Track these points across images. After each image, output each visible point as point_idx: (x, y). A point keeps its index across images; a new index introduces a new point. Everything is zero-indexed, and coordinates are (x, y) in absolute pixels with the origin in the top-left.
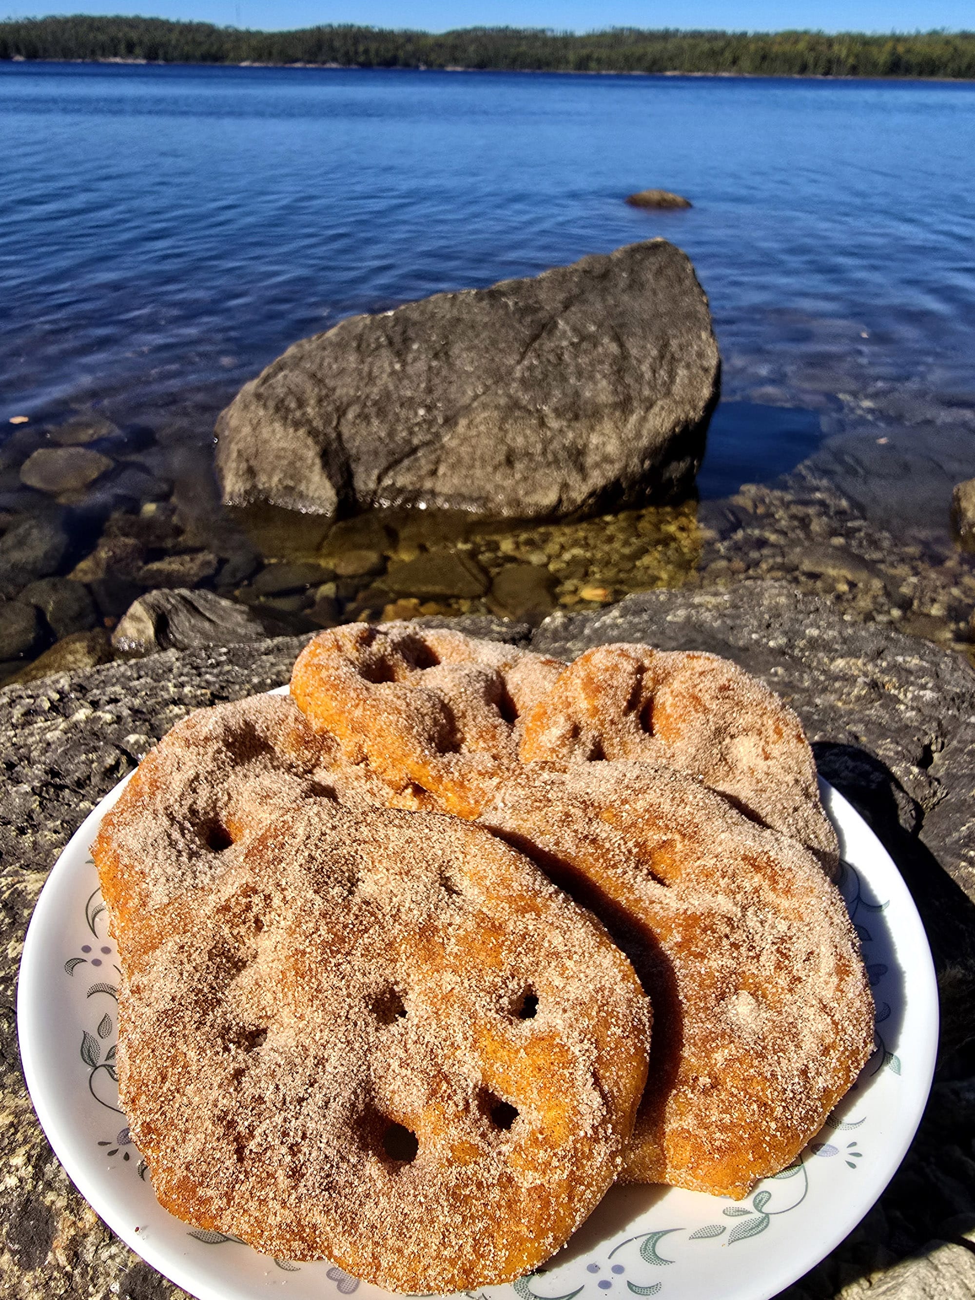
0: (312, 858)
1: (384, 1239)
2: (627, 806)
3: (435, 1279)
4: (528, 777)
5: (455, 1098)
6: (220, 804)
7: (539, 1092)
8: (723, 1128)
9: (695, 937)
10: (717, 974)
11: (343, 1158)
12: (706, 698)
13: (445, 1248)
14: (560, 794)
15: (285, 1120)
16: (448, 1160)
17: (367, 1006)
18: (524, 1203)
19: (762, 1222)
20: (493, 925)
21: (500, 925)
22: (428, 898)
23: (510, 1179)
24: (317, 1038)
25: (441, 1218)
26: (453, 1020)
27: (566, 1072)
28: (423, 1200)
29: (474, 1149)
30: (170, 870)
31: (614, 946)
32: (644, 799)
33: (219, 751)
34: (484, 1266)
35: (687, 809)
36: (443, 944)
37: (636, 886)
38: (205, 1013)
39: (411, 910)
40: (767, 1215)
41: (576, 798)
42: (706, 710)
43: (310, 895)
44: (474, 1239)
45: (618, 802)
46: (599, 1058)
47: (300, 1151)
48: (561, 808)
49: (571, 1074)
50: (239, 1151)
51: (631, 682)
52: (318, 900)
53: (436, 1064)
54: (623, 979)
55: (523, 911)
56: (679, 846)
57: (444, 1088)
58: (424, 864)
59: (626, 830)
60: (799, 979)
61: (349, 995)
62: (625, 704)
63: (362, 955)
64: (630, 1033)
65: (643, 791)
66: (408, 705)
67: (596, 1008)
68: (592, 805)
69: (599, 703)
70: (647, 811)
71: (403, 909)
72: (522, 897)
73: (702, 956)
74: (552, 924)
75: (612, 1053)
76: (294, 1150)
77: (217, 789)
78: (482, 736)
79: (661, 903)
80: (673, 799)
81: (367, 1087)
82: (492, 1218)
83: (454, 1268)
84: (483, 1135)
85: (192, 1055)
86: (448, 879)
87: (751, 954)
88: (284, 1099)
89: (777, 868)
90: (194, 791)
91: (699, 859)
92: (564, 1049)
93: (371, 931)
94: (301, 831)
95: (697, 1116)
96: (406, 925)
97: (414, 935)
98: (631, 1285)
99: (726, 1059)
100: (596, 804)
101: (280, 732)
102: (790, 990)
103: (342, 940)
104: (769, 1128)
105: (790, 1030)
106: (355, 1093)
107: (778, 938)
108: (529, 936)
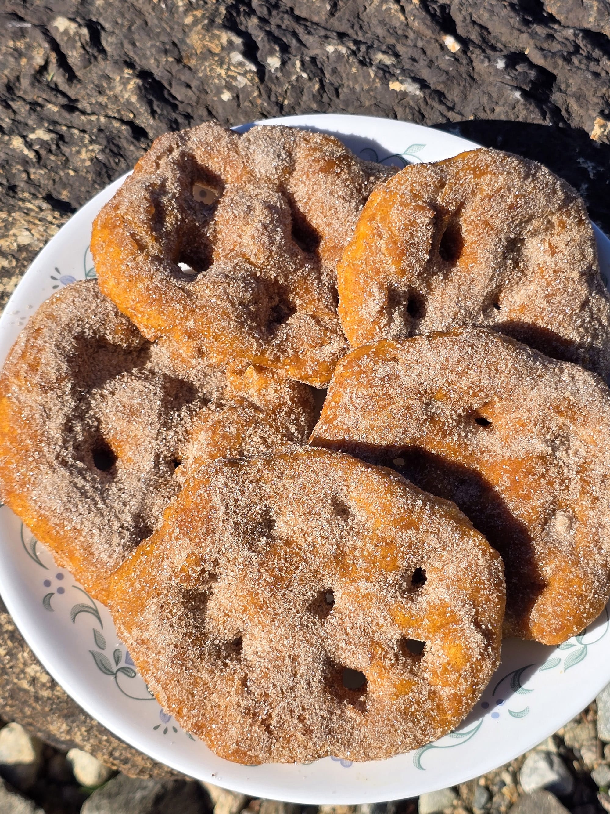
0: (237, 524)
2: (454, 387)
5: (388, 656)
7: (441, 640)
8: (556, 616)
9: (520, 481)
10: (540, 509)
11: (332, 713)
12: (497, 222)
14: (399, 390)
15: (288, 703)
16: (395, 695)
17: (311, 612)
18: (446, 703)
19: (584, 649)
20: (386, 542)
21: (392, 542)
23: (435, 693)
24: (286, 644)
25: (401, 728)
26: (375, 611)
27: (458, 627)
29: (408, 683)
30: (98, 520)
31: (473, 533)
32: (467, 379)
33: (73, 386)
36: (354, 564)
38: (201, 647)
40: (586, 645)
41: (412, 391)
42: (498, 231)
43: (247, 553)
44: (422, 730)
45: (446, 385)
46: (477, 613)
47: (305, 718)
48: (402, 404)
49: (461, 627)
50: (268, 728)
51: (430, 233)
52: (254, 555)
53: (369, 637)
54: (482, 555)
56: (498, 405)
57: (379, 652)
59: (455, 404)
60: (597, 498)
61: (298, 612)
64: (493, 589)
65: (464, 371)
66: (232, 303)
67: (469, 582)
68: (426, 392)
69: (404, 265)
70: (470, 388)
71: (317, 545)
72: (402, 518)
73: (527, 497)
74: (427, 530)
75: (484, 606)
76: (301, 719)
77: (87, 419)
79: (489, 451)
80: (490, 372)
81: (329, 662)
82: (429, 716)
84: (411, 672)
85: (207, 677)
88: (282, 690)
89: (576, 410)
90: (71, 431)
91: (514, 412)
92: (453, 614)
93: (301, 568)
94: (217, 502)
96: (324, 558)
97: (331, 563)
98: (510, 712)
99: (553, 571)
100: (429, 391)
101: (107, 332)
102: (592, 508)
103: (282, 579)
104: (585, 608)
105: (594, 538)
106: (323, 671)
107: (580, 466)
108: (414, 544)
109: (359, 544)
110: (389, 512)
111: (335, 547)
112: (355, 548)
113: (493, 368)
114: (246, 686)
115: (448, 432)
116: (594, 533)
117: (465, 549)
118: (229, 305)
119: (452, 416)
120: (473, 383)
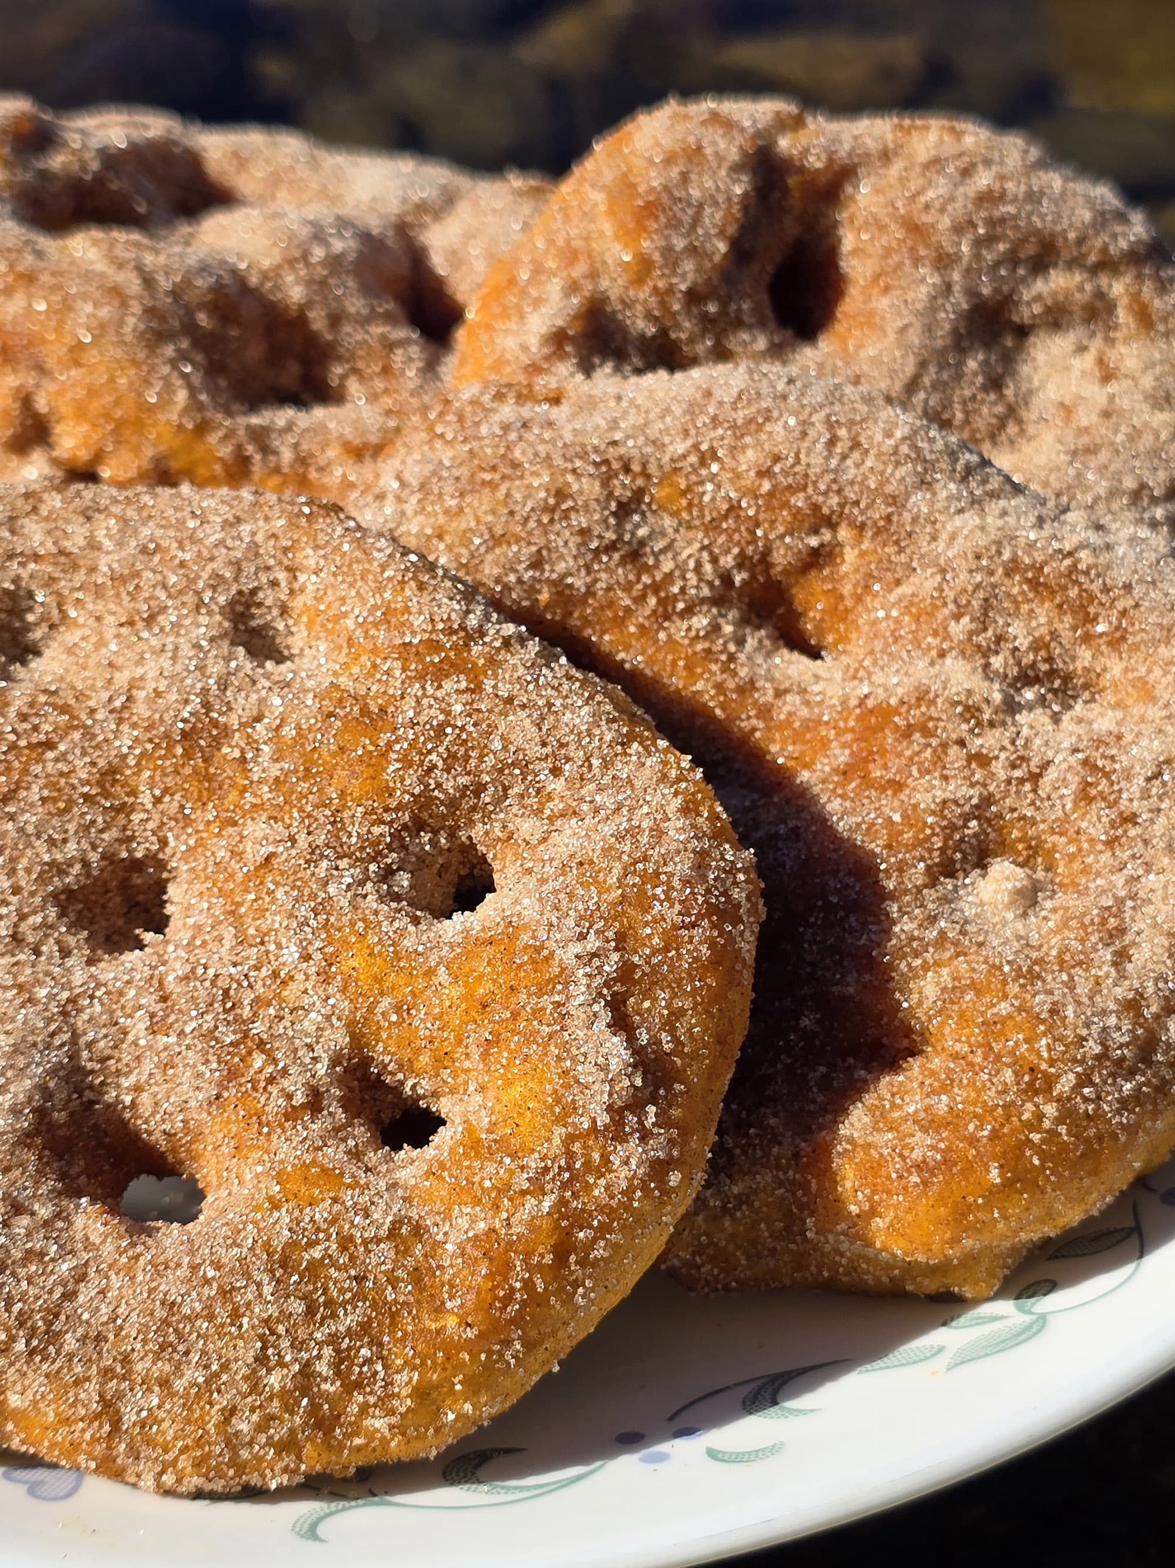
1: (126, 1360)
2: (715, 468)
3: (251, 1444)
4: (461, 419)
5: (285, 1083)
7: (485, 1056)
8: (930, 1123)
9: (883, 752)
10: (930, 820)
13: (269, 1371)
14: (543, 450)
16: (270, 1199)
17: (63, 913)
18: (449, 1267)
19: (1033, 1324)
20: (365, 711)
21: (382, 710)
22: (201, 668)
23: (418, 1231)
25: (256, 1307)
26: (275, 923)
27: (546, 1002)
28: (211, 1273)
29: (330, 1176)
31: (663, 743)
32: (759, 444)
34: (364, 1409)
35: (869, 463)
36: (243, 760)
37: (742, 657)
39: (158, 694)
41: (583, 456)
44: (337, 1350)
45: (693, 459)
46: (626, 971)
48: (544, 480)
49: (558, 1005)
51: (738, 190)
53: (238, 1019)
54: (684, 810)
55: (440, 674)
57: (258, 1064)
58: (190, 598)
59: (713, 526)
60: (1133, 818)
62: (722, 247)
63: (44, 800)
64: (700, 916)
65: (754, 425)
66: (148, 283)
67: (617, 869)
68: (627, 469)
69: (652, 246)
70: (762, 474)
71: (140, 695)
72: (434, 646)
73: (897, 786)
74: (510, 700)
75: (656, 959)
79: (803, 691)
80: (832, 442)
81: (73, 1079)
83: (292, 1413)
84: (355, 1154)
86: (257, 632)
87: (1018, 773)
89: (1094, 587)
91: (898, 582)
92: (540, 956)
93: (62, 747)
96: (150, 727)
97: (169, 748)
98: (714, 1452)
99: (944, 990)
100: (636, 467)
102: (1108, 843)
104: (1040, 1116)
105: (1104, 922)
106: (42, 1088)
108: (455, 727)
109: (276, 705)
111: (195, 705)
112: (260, 718)
119: (699, 565)
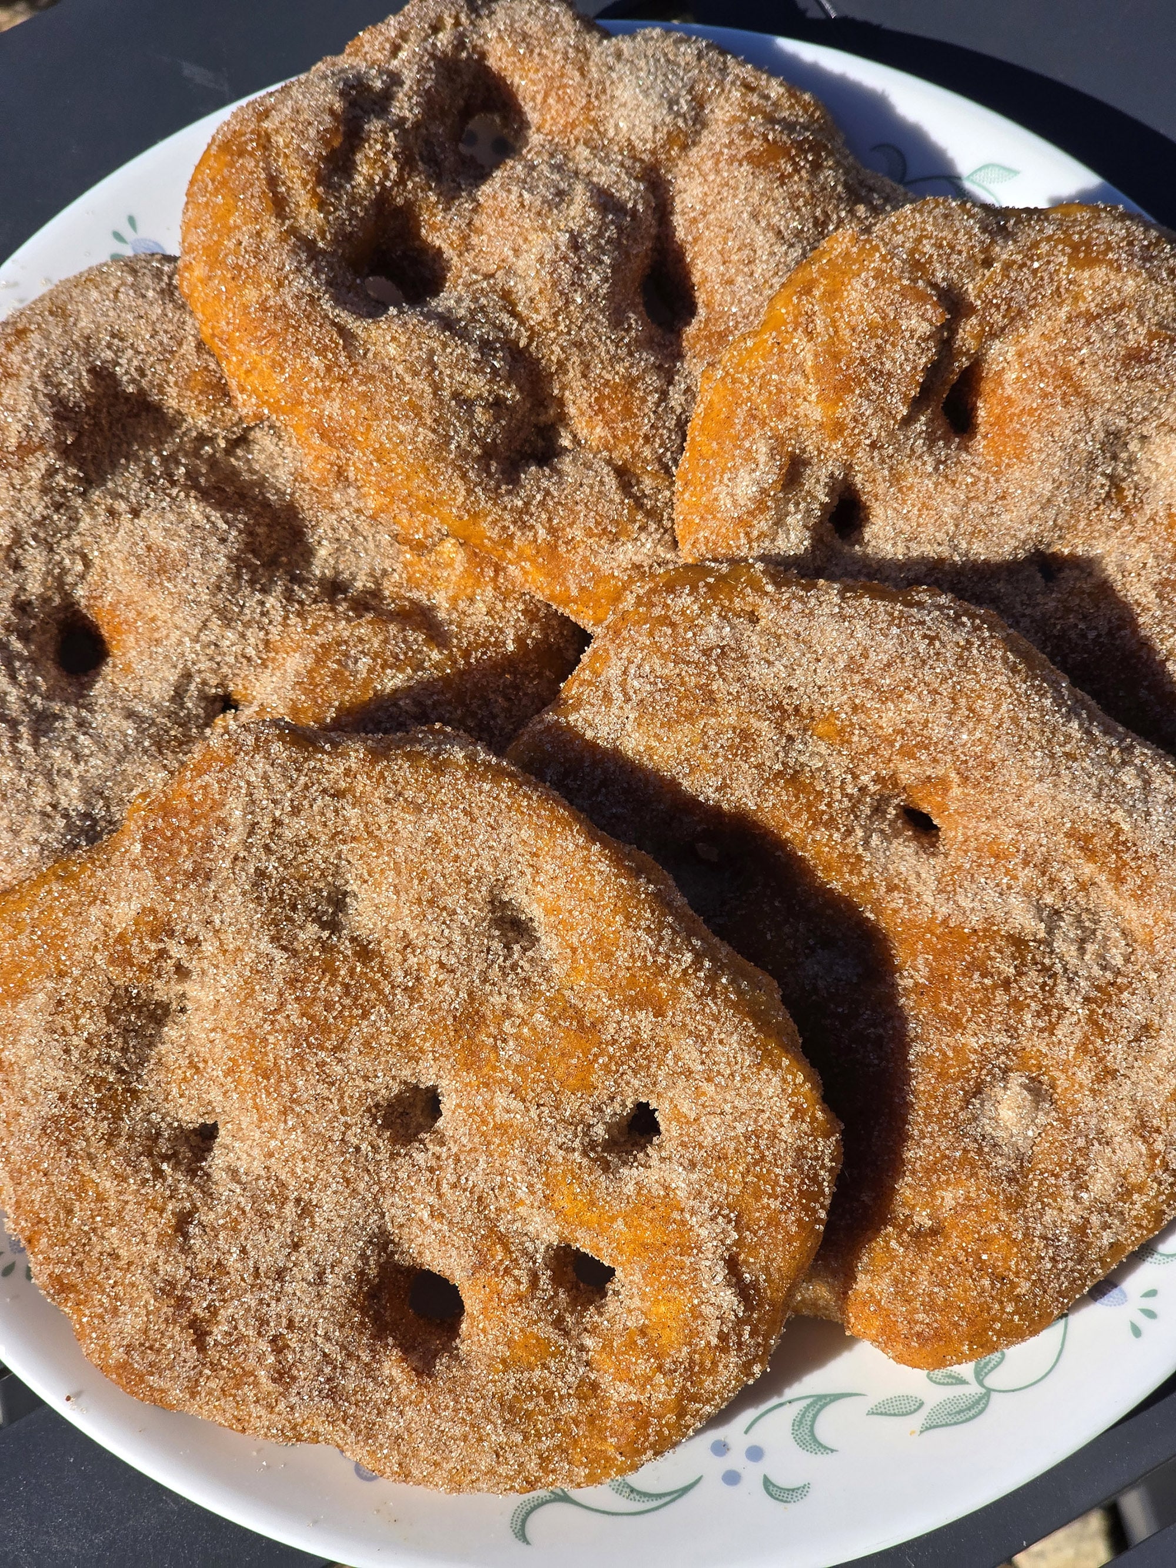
0: (261, 873)
2: (863, 718)
6: (69, 579)
8: (931, 1307)
10: (973, 1057)
11: (349, 1355)
12: (1091, 379)
13: (500, 1466)
14: (735, 688)
15: (261, 1301)
16: (503, 1361)
17: (375, 1121)
18: (612, 1416)
19: (981, 1399)
20: (581, 1024)
21: (593, 1025)
22: (468, 958)
23: (595, 1386)
24: (299, 1171)
25: (494, 1438)
26: (513, 1164)
27: (686, 1259)
29: (543, 1345)
33: (51, 472)
35: (979, 733)
36: (495, 1046)
37: (867, 856)
38: (117, 1117)
39: (438, 982)
40: (989, 1391)
41: (764, 700)
42: (1090, 402)
43: (265, 945)
44: (540, 1457)
45: (848, 707)
47: (287, 1347)
48: (733, 720)
49: (693, 1263)
50: (200, 1340)
52: (280, 956)
53: (486, 1218)
54: (794, 1118)
55: (634, 1004)
56: (956, 791)
57: (499, 1257)
58: (462, 888)
59: (857, 759)
60: (1113, 1073)
61: (343, 1111)
62: (906, 410)
64: (794, 1202)
65: (897, 694)
66: (436, 388)
67: (742, 1167)
68: (796, 712)
69: (846, 414)
70: (900, 732)
71: (425, 980)
72: (632, 979)
73: (954, 1021)
74: (682, 1028)
75: (761, 1232)
76: (278, 1345)
77: (61, 553)
78: (601, 410)
79: (908, 891)
80: (954, 711)
81: (382, 1241)
82: (567, 1433)
84: (558, 1323)
85: (108, 1185)
86: (507, 908)
87: (1042, 1021)
88: (257, 1269)
90: (17, 566)
93: (374, 1017)
94: (235, 812)
95: (896, 1281)
96: (432, 1012)
97: (445, 1028)
98: (767, 1483)
100: (804, 711)
101: (171, 379)
102: (1092, 1090)
103: (325, 1029)
104: (1002, 1310)
105: (1075, 1160)
106: (363, 1257)
107: (1098, 988)
108: (642, 1047)
109: (519, 1007)
110: (608, 957)
111: (463, 995)
112: (508, 1014)
113: (963, 702)
114: (186, 1236)
115: (825, 817)
116: (1079, 1149)
117: (759, 1093)
118: (428, 390)
119: (843, 782)
120: (909, 723)
